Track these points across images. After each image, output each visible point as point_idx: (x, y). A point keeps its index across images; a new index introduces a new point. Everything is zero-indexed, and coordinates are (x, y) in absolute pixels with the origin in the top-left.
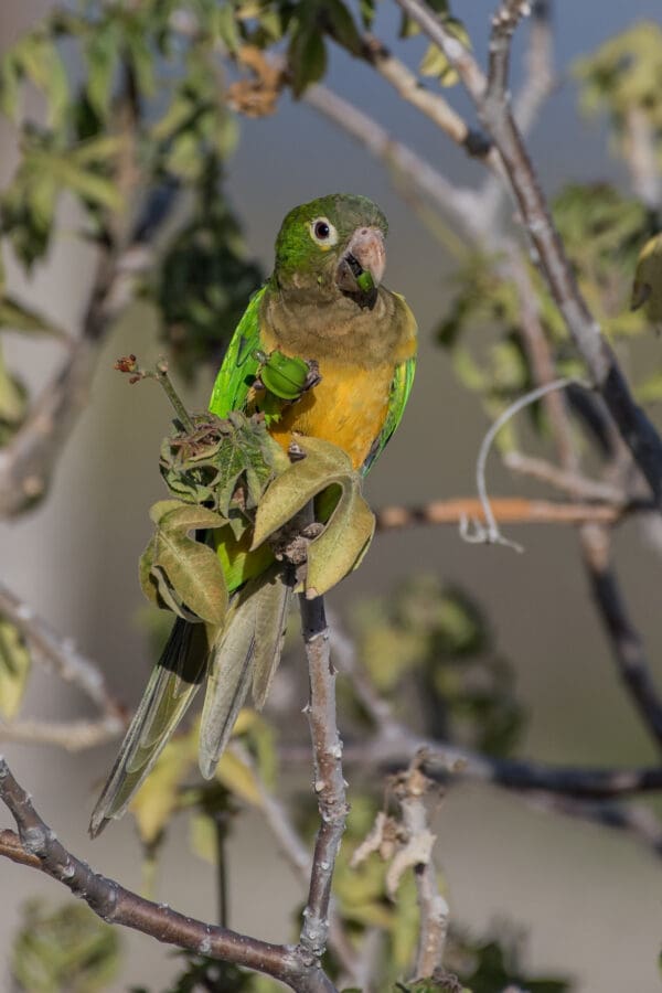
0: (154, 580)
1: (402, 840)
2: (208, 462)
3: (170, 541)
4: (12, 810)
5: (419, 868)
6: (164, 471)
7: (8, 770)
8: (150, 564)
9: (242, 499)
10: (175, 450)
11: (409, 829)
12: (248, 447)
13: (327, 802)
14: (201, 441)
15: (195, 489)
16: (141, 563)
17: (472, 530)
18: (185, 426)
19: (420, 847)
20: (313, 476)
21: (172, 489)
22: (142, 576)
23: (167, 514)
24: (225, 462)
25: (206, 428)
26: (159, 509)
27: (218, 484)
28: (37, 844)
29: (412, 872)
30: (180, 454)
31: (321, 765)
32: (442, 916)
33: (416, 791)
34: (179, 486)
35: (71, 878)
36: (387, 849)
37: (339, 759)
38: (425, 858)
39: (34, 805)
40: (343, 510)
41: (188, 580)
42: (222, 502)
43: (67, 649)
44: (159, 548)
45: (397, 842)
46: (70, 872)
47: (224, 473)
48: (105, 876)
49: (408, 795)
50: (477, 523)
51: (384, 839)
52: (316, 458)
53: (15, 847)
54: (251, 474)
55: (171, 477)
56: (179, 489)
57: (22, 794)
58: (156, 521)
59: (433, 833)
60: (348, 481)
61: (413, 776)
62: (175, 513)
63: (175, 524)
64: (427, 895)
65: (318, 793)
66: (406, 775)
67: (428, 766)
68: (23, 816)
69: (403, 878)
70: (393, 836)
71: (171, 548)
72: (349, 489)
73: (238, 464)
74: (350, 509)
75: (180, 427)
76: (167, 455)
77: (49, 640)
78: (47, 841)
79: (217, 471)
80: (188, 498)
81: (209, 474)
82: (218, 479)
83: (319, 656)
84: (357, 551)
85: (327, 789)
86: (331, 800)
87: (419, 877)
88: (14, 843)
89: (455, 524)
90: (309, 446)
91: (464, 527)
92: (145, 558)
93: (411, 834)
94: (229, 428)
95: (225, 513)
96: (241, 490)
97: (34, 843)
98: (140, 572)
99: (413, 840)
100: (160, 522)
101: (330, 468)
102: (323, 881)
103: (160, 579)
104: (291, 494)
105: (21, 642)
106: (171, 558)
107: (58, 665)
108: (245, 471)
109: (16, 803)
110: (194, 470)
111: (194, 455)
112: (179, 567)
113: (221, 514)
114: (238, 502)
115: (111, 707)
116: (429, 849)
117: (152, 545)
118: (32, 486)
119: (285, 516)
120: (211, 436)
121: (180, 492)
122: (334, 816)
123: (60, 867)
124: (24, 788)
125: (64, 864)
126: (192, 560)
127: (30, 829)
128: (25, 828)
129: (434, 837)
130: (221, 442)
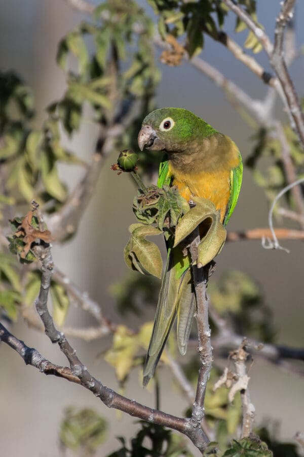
0: (130, 258)
1: (235, 379)
2: (154, 206)
3: (138, 241)
4: (68, 357)
5: (243, 391)
6: (135, 211)
7: (66, 340)
8: (128, 251)
9: (168, 223)
10: (139, 202)
11: (238, 375)
12: (171, 200)
13: (204, 356)
14: (151, 198)
15: (148, 218)
16: (125, 251)
17: (267, 243)
18: (144, 192)
19: (243, 382)
20: (199, 214)
21: (138, 218)
22: (125, 256)
23: (136, 229)
24: (161, 206)
25: (153, 192)
26: (132, 227)
27: (158, 216)
28: (78, 372)
29: (239, 393)
30: (141, 203)
31: (202, 340)
32: (252, 412)
33: (242, 358)
34: (141, 217)
35: (93, 387)
36: (229, 383)
37: (209, 337)
38: (245, 387)
39: (77, 355)
40: (213, 229)
41: (146, 258)
42: (160, 224)
43: (85, 297)
44: (133, 244)
45: (233, 380)
46: (93, 385)
47: (161, 211)
48: (108, 387)
49: (238, 360)
50: (269, 240)
51: (228, 379)
52: (200, 206)
53: (69, 374)
54: (172, 212)
55: (137, 213)
56: (141, 218)
57: (72, 350)
58: (131, 232)
59: (248, 376)
60: (214, 216)
61: (240, 351)
62: (139, 229)
63: (140, 233)
64: (246, 403)
65: (200, 352)
66: (237, 351)
67: (246, 347)
68: (72, 360)
69: (236, 395)
70: (231, 378)
71: (138, 244)
72: (215, 220)
73: (167, 207)
74: (216, 228)
75: (142, 192)
76: (136, 203)
77: (77, 293)
78: (83, 371)
79: (157, 210)
80: (145, 222)
81: (154, 211)
82: (158, 214)
83: (201, 292)
84: (219, 247)
85: (204, 350)
86: (206, 355)
87: (242, 395)
88: (69, 373)
89: (260, 240)
90: (198, 201)
91: (263, 242)
92: (126, 249)
93: (239, 377)
94: (163, 192)
95: (161, 228)
96: (168, 219)
97: (77, 371)
98: (124, 255)
99: (240, 379)
100: (133, 233)
101: (207, 210)
102: (202, 391)
103: (133, 257)
104: (190, 222)
105: (65, 293)
106: (138, 248)
107: (81, 303)
108: (170, 211)
109: (69, 354)
110: (148, 210)
111: (148, 203)
112: (141, 252)
113: (159, 229)
114: (167, 224)
115: (104, 322)
116: (247, 383)
117: (130, 242)
118: (70, 229)
119: (187, 232)
120: (155, 195)
121: (142, 220)
122: (207, 362)
123: (88, 382)
124: (73, 348)
125: (90, 381)
126: (147, 249)
127: (75, 365)
128: (73, 365)
129: (249, 378)
130: (159, 198)
